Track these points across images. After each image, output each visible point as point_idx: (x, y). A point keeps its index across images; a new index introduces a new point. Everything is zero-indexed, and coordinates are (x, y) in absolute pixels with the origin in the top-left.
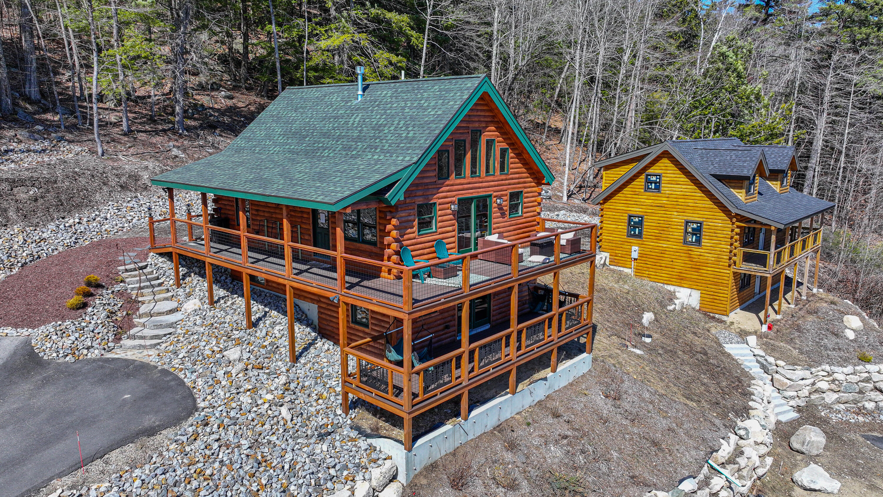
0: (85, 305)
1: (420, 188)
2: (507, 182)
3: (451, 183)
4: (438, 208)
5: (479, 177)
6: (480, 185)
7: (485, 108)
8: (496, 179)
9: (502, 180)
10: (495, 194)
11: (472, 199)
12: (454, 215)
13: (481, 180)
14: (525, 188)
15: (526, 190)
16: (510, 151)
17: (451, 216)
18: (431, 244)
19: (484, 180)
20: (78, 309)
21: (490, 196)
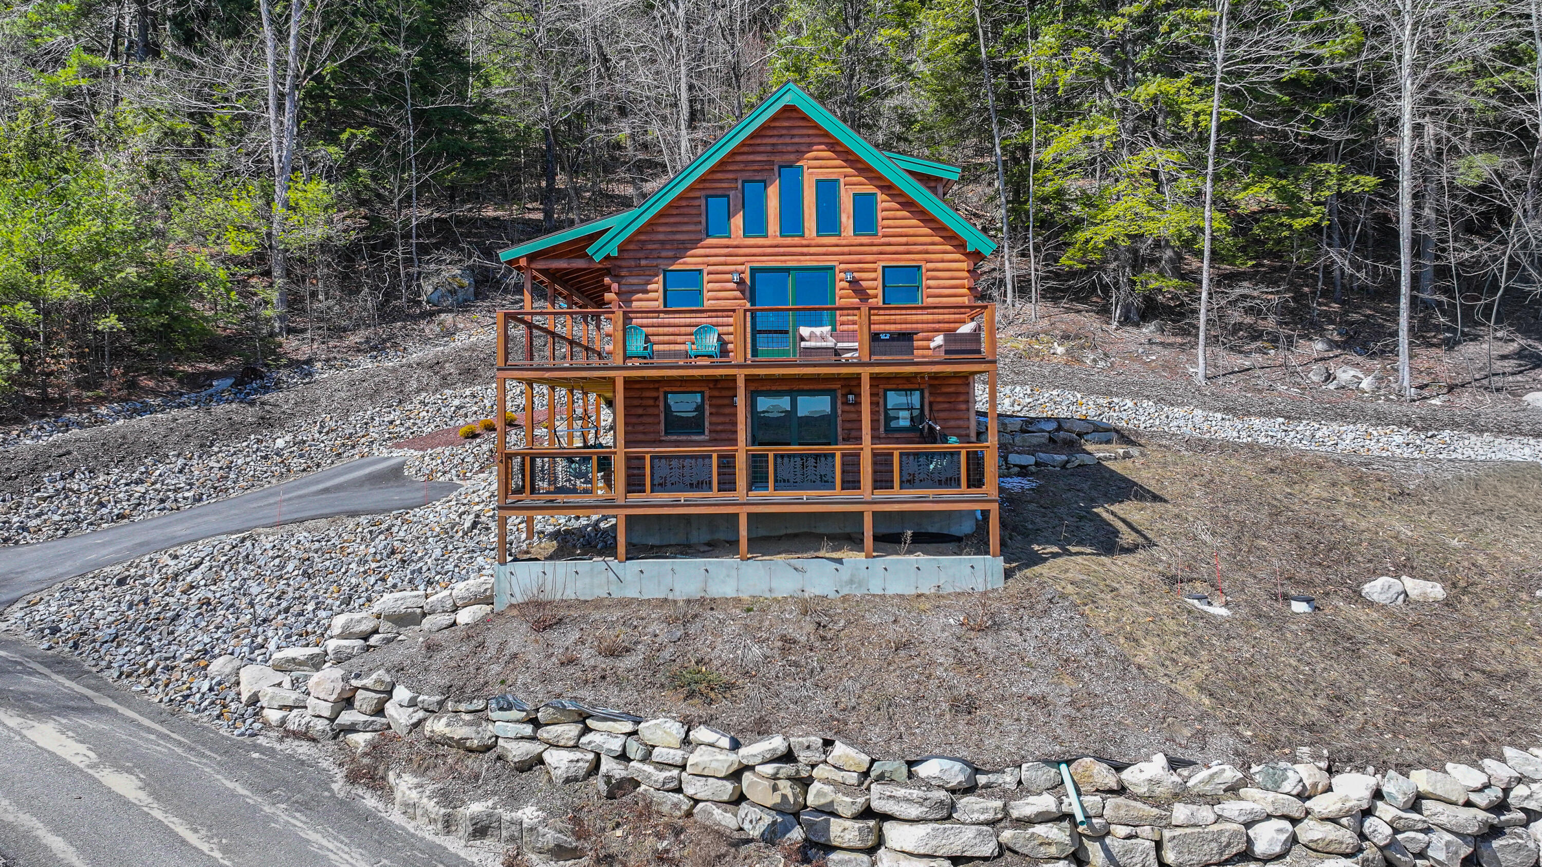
0: (475, 436)
1: (668, 247)
2: (875, 249)
3: (735, 243)
4: (706, 278)
5: (803, 236)
6: (805, 250)
7: (811, 132)
8: (844, 242)
9: (862, 245)
10: (842, 266)
11: (787, 270)
12: (743, 292)
13: (804, 242)
14: (928, 261)
15: (930, 265)
16: (881, 197)
17: (738, 294)
18: (688, 329)
19: (813, 242)
20: (467, 438)
21: (832, 268)
